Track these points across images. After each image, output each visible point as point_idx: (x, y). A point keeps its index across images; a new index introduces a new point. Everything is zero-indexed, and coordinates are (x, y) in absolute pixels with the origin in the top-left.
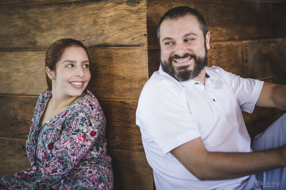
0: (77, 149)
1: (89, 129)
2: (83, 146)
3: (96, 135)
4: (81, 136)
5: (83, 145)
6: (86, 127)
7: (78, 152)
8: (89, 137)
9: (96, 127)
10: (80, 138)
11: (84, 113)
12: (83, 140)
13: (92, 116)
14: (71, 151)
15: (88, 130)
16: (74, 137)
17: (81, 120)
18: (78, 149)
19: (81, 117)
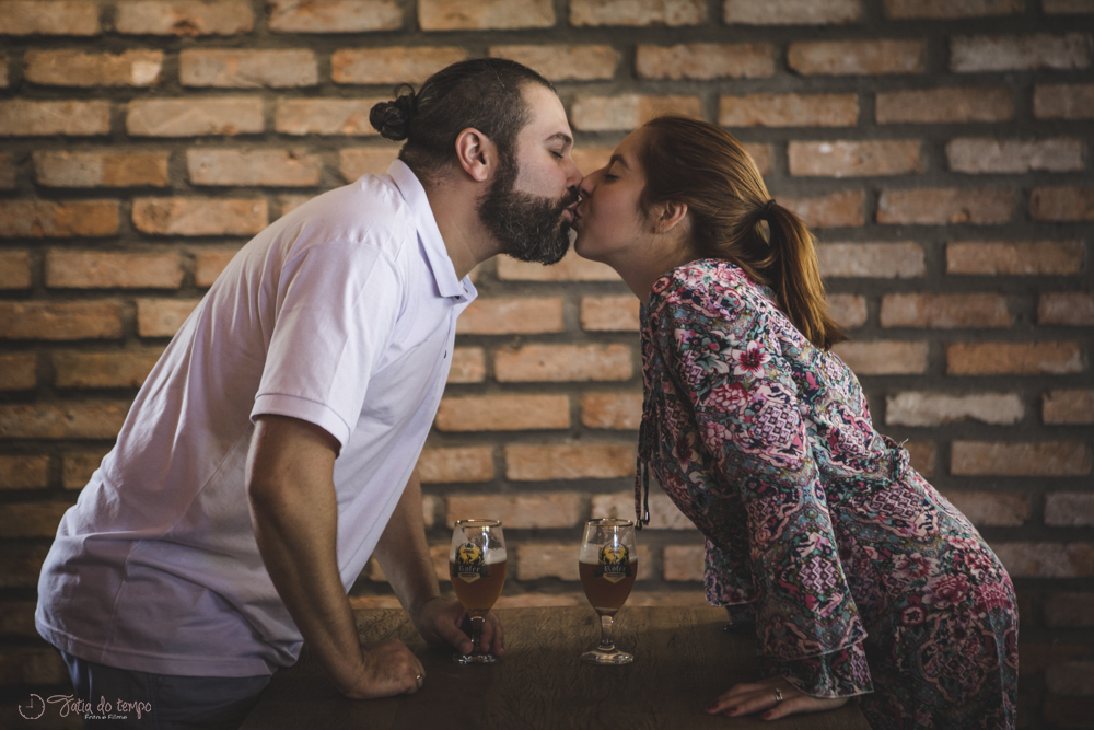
0: (749, 424)
1: (727, 358)
2: (757, 407)
3: (762, 356)
4: (727, 387)
5: (755, 404)
6: (717, 357)
7: (760, 430)
8: (748, 375)
9: (746, 337)
10: (728, 395)
11: (683, 326)
12: (741, 395)
13: (710, 319)
14: (741, 440)
15: (730, 362)
16: (712, 404)
17: (690, 349)
18: (754, 424)
19: (685, 341)
